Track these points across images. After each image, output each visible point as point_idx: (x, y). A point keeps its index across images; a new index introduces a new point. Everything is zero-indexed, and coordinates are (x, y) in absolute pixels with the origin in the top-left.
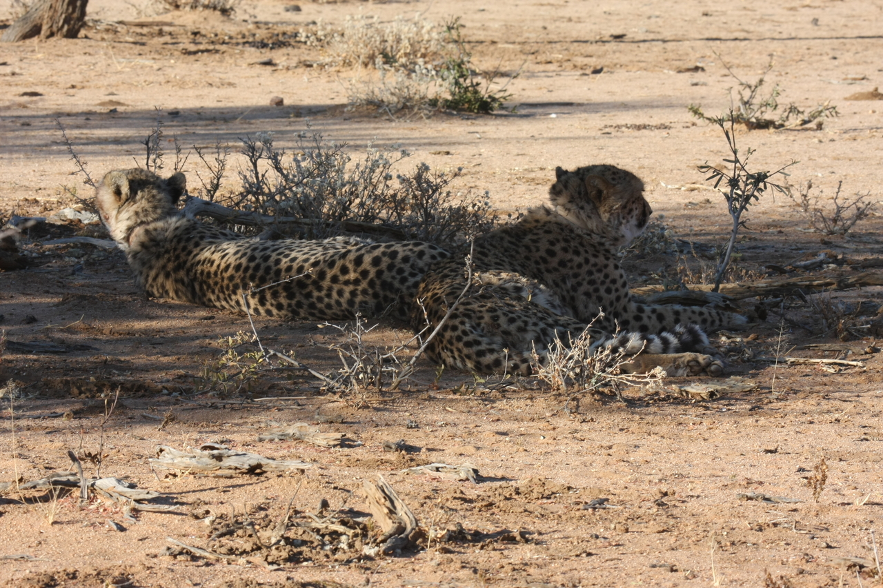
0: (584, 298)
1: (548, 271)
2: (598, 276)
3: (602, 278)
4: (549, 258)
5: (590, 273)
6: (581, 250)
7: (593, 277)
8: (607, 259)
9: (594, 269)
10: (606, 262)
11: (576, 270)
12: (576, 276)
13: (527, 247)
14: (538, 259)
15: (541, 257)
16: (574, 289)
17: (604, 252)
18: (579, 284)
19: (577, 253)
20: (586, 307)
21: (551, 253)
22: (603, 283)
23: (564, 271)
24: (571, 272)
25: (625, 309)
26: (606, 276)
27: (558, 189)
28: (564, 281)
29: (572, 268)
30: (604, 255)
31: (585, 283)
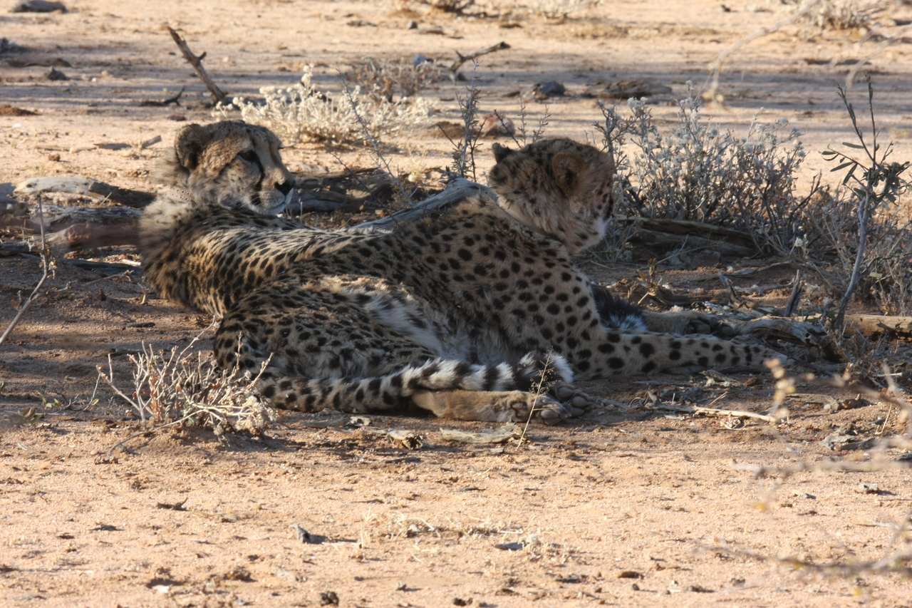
0: (514, 317)
1: (458, 278)
2: (536, 290)
3: (542, 292)
4: (462, 262)
5: (523, 284)
6: (509, 252)
7: (527, 290)
8: (550, 265)
9: (528, 280)
10: (547, 270)
11: (500, 280)
12: (501, 287)
14: (447, 262)
16: (499, 304)
17: (544, 255)
18: (507, 299)
22: (543, 298)
25: (586, 335)
26: (549, 290)
27: (501, 175)
28: (481, 292)
29: (493, 276)
30: (545, 260)
31: (515, 298)
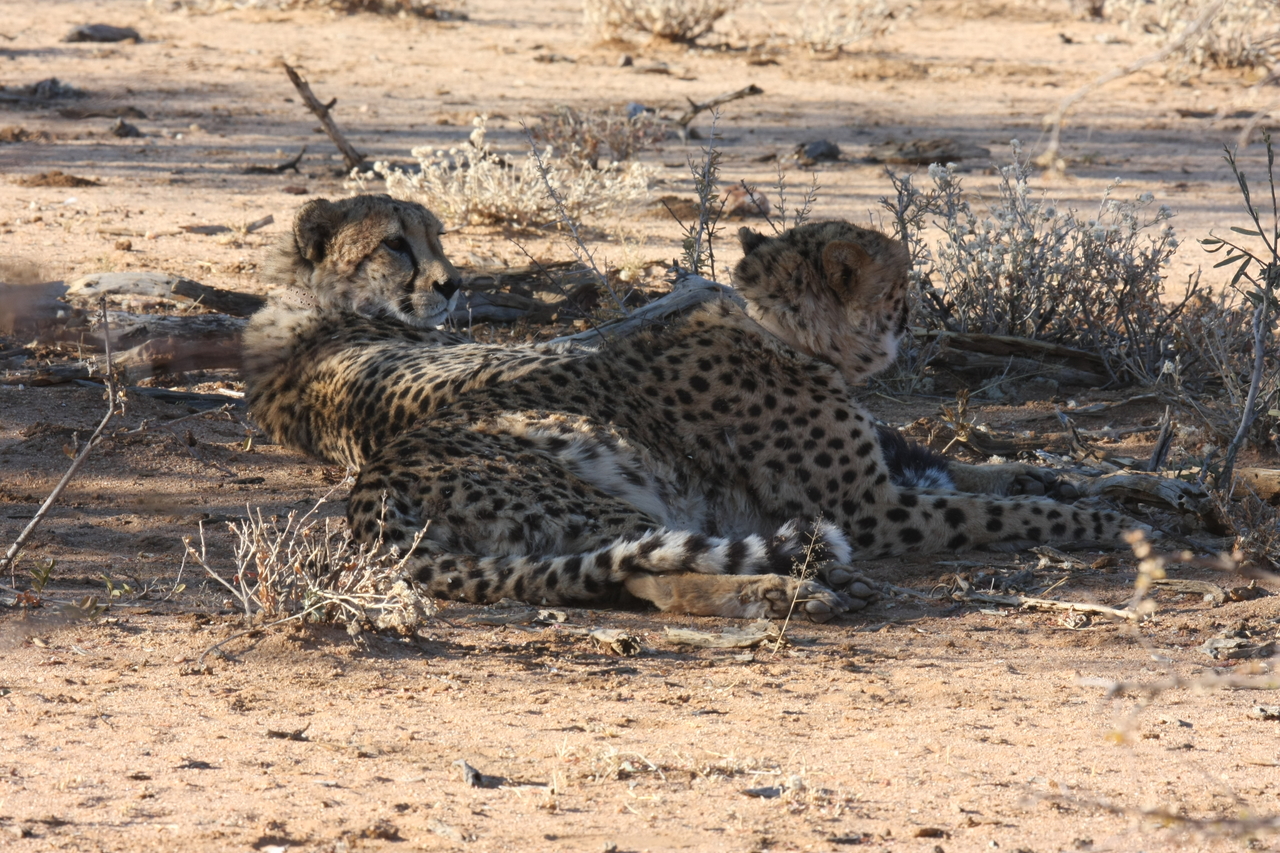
2: (799, 433)
13: (658, 373)
15: (680, 392)
18: (758, 445)
19: (750, 385)
20: (775, 489)
21: (700, 384)
23: (724, 419)
24: (738, 423)
26: (818, 433)
28: (722, 436)
